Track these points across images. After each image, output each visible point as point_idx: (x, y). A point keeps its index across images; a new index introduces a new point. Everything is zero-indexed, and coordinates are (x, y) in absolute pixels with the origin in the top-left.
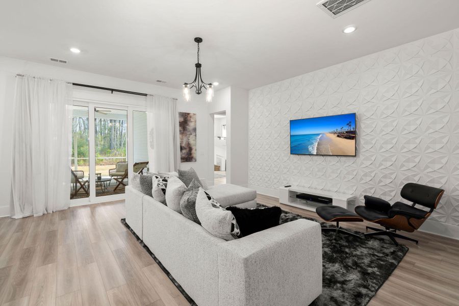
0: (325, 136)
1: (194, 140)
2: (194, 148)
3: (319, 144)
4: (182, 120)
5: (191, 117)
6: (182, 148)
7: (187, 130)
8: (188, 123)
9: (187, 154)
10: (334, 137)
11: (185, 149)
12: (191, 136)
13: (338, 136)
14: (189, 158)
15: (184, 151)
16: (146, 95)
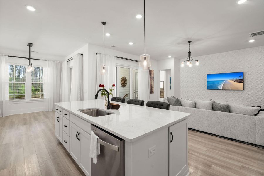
0: (227, 81)
2: (153, 86)
3: (224, 85)
4: (150, 73)
7: (151, 77)
9: (151, 90)
10: (232, 82)
12: (152, 81)
13: (235, 81)
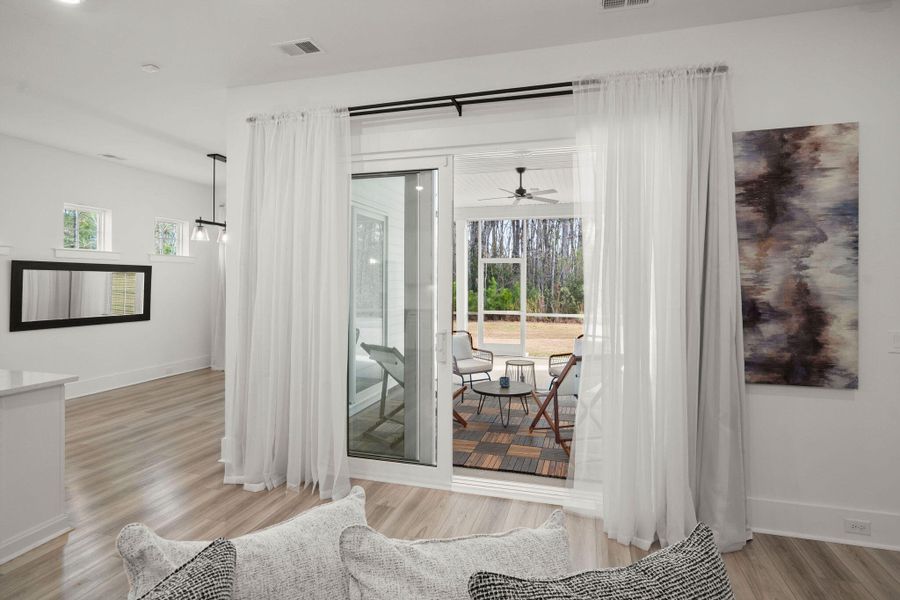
1: (838, 271)
2: (839, 313)
4: (759, 167)
5: (816, 146)
6: (753, 314)
7: (790, 219)
8: (802, 179)
9: (793, 342)
11: (777, 315)
12: (820, 249)
14: (807, 366)
15: (769, 329)
16: (562, 90)
